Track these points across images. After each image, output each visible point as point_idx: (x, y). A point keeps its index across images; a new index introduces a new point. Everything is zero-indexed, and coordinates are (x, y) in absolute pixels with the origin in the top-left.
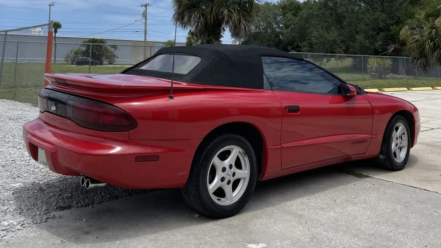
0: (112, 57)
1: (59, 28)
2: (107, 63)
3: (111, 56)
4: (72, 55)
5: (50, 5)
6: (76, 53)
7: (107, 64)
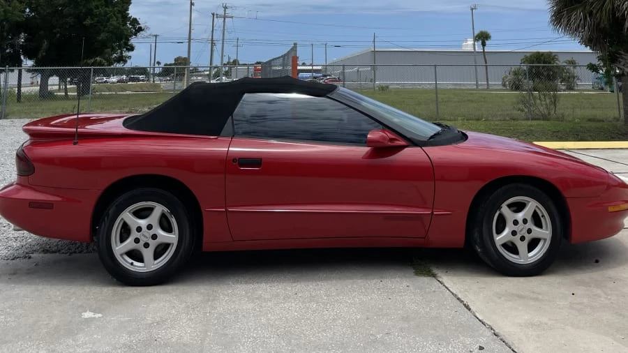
0: (571, 80)
1: (487, 40)
2: (564, 88)
3: (569, 78)
4: (511, 77)
5: (472, 9)
6: (515, 74)
7: (564, 90)
